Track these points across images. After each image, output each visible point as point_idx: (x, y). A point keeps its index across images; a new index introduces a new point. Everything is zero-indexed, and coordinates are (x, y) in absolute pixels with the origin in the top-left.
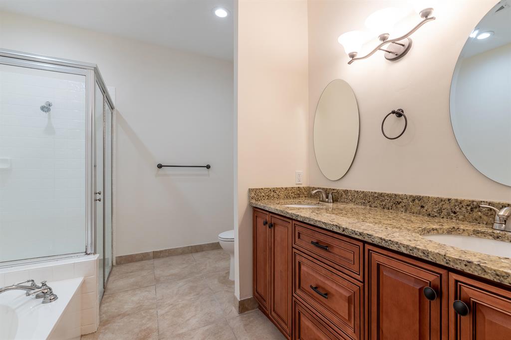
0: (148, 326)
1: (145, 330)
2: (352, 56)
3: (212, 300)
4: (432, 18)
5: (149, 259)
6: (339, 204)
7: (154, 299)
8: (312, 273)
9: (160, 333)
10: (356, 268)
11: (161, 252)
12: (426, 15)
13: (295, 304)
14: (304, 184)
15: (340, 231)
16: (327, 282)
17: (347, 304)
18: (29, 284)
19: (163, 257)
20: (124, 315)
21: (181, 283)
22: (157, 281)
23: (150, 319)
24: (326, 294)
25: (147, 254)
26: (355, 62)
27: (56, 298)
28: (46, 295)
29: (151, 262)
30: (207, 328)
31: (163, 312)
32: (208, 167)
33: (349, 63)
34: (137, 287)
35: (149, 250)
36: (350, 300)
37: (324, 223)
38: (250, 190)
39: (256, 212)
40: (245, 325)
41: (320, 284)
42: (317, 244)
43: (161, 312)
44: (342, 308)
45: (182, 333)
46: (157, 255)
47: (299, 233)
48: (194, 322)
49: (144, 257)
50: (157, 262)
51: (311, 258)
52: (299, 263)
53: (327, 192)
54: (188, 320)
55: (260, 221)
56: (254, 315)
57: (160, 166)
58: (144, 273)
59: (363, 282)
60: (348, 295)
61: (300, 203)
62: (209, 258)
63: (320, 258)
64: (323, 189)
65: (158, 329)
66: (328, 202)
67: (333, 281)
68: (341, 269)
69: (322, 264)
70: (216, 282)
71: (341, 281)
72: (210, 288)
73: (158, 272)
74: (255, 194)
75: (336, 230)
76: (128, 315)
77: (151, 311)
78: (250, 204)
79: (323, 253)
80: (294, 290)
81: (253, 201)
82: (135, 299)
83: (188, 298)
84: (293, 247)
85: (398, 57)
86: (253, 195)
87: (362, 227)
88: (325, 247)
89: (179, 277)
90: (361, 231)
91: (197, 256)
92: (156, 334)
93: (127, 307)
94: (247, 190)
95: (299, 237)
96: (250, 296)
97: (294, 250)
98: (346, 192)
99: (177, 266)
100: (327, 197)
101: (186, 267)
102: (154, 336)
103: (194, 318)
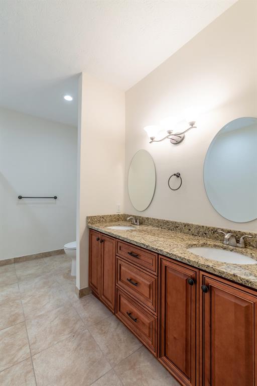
0: (16, 312)
1: (14, 315)
2: (152, 139)
3: (60, 291)
4: (195, 127)
5: (11, 264)
6: (143, 226)
7: (17, 293)
8: (128, 271)
9: (25, 316)
10: (153, 268)
11: (20, 258)
12: (192, 124)
13: (117, 290)
14: (122, 213)
15: (145, 247)
16: (137, 276)
17: (148, 289)
19: (21, 262)
21: (37, 280)
22: (19, 279)
23: (16, 307)
24: (136, 284)
25: (10, 260)
29: (13, 265)
30: (58, 309)
31: (26, 301)
32: (55, 198)
33: (150, 142)
35: (11, 257)
36: (150, 287)
37: (135, 242)
38: (88, 218)
39: (91, 232)
40: (84, 306)
41: (133, 278)
42: (131, 254)
43: (24, 301)
44: (145, 290)
45: (41, 315)
46: (17, 260)
47: (120, 247)
48: (49, 306)
49: (7, 262)
50: (17, 265)
51: (127, 262)
52: (120, 265)
53: (136, 218)
54: (45, 305)
55: (94, 238)
56: (90, 298)
57: (20, 198)
58: (8, 274)
59: (158, 276)
60: (149, 284)
61: (119, 225)
62: (56, 261)
63: (133, 262)
64: (134, 216)
65: (24, 314)
66: (136, 225)
67: (140, 276)
68: (145, 268)
69: (134, 266)
70: (62, 277)
71: (145, 275)
72: (58, 283)
73: (19, 273)
74: (90, 220)
75: (142, 246)
77: (17, 301)
78: (88, 226)
79: (135, 259)
80: (116, 281)
81: (90, 225)
82: (4, 293)
83: (43, 290)
84: (116, 255)
85: (178, 143)
86: (89, 220)
87: (157, 245)
88: (136, 256)
89: (35, 276)
91: (46, 260)
92: (22, 316)
94: (86, 217)
95: (120, 249)
96: (86, 286)
97: (117, 257)
98: (148, 219)
99: (33, 268)
100: (136, 222)
101: (40, 268)
102: (21, 319)
103: (49, 304)
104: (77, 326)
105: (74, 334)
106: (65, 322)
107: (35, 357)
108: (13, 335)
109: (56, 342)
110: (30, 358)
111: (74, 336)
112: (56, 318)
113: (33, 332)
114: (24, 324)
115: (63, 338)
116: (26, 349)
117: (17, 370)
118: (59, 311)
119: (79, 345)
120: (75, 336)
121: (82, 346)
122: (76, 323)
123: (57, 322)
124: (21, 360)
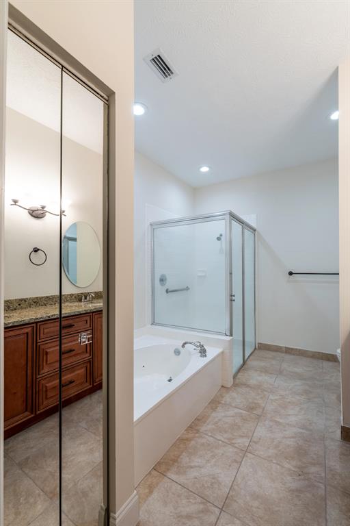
0: (259, 402)
1: (255, 403)
3: (319, 411)
5: (282, 352)
7: (271, 385)
9: (265, 412)
11: (292, 349)
18: (198, 344)
19: (294, 354)
20: (248, 386)
21: (299, 383)
22: (280, 372)
23: (262, 398)
25: (281, 348)
27: (206, 356)
29: (282, 355)
30: (301, 430)
31: (272, 398)
34: (265, 371)
35: (282, 344)
43: (271, 397)
45: (279, 422)
46: (289, 351)
48: (293, 419)
49: (277, 349)
50: (288, 357)
54: (289, 415)
57: (291, 274)
58: (274, 362)
65: (264, 408)
70: (334, 397)
72: (324, 401)
73: (285, 365)
76: (250, 387)
77: (265, 393)
82: (260, 378)
83: (298, 398)
89: (300, 377)
92: (261, 410)
93: (252, 382)
99: (302, 366)
101: (311, 371)
102: (258, 412)
103: (294, 417)
104: (313, 469)
105: (301, 473)
106: (300, 452)
107: (249, 455)
108: (244, 420)
109: (275, 461)
110: (245, 451)
111: (299, 475)
112: (293, 437)
113: (261, 431)
114: (259, 417)
115: (287, 466)
116: (246, 441)
117: (230, 449)
118: (301, 433)
119: (299, 491)
120: (302, 477)
121: (302, 495)
122: (314, 464)
123: (291, 442)
124: (236, 445)
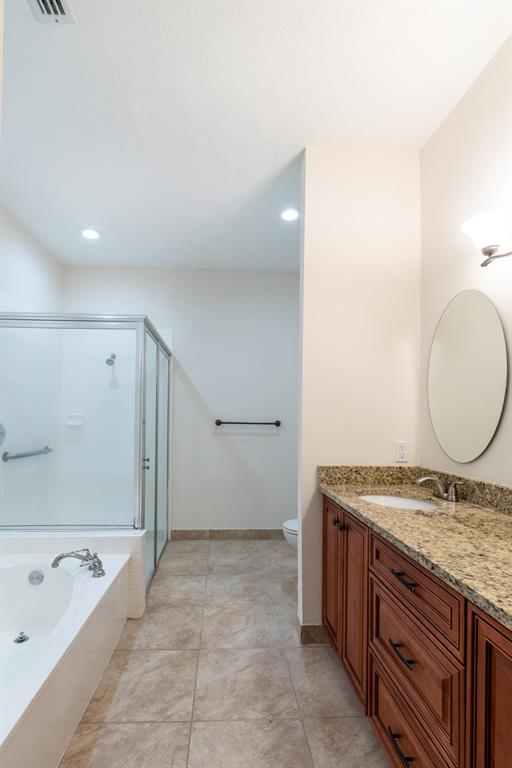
0: (192, 627)
1: (187, 631)
2: (489, 252)
3: (269, 614)
5: (205, 539)
7: (202, 593)
8: (393, 618)
9: (203, 640)
10: (454, 635)
11: (218, 532)
13: (371, 660)
14: (410, 462)
15: (428, 567)
16: (413, 642)
17: (440, 692)
18: (84, 554)
20: (169, 605)
21: (236, 579)
22: (210, 570)
23: (194, 619)
24: (411, 662)
25: (203, 532)
26: (495, 263)
27: (103, 574)
28: (97, 568)
29: (206, 542)
30: (256, 651)
32: (278, 424)
33: (484, 264)
34: (187, 573)
35: (206, 527)
36: (446, 686)
38: (320, 469)
39: (327, 504)
40: (307, 664)
41: (404, 641)
42: (399, 575)
43: (208, 613)
44: (435, 695)
45: (225, 650)
46: (214, 535)
47: (377, 552)
48: (242, 637)
49: (198, 535)
50: (213, 544)
51: (392, 596)
52: (377, 597)
53: (447, 481)
54: (236, 633)
55: (331, 517)
56: (321, 649)
57: (219, 423)
58: (197, 556)
59: (465, 665)
60: (442, 676)
61: (398, 494)
62: (276, 551)
63: (403, 600)
64: (442, 476)
65: (201, 635)
66: (446, 499)
68: (433, 629)
69: (407, 611)
70: (278, 588)
71: (433, 649)
72: (270, 596)
73: (213, 558)
74: (329, 475)
76: (174, 607)
77: (197, 608)
78: (319, 489)
79: (408, 593)
80: (370, 639)
81: (324, 486)
82: (184, 588)
83: (240, 602)
84: (369, 570)
86: (323, 475)
88: (413, 586)
89: (235, 571)
90: (458, 578)
91: (261, 545)
92: (197, 639)
93: (175, 597)
94: (316, 468)
95: (378, 557)
96: (317, 621)
97: (371, 575)
98: (481, 486)
99: (234, 555)
100: (447, 491)
101: (245, 558)
102: (194, 644)
103: (243, 633)
104: (283, 704)
105: (272, 718)
106: (263, 684)
107: (197, 725)
108: (177, 666)
109: (235, 717)
110: (189, 722)
111: (271, 722)
112: (248, 666)
113: (206, 676)
114: (197, 654)
115: (252, 715)
116: (186, 703)
117: (167, 731)
118: (257, 654)
119: (276, 747)
120: (274, 723)
121: (281, 752)
122: (281, 695)
123: (247, 675)
124: (175, 718)
